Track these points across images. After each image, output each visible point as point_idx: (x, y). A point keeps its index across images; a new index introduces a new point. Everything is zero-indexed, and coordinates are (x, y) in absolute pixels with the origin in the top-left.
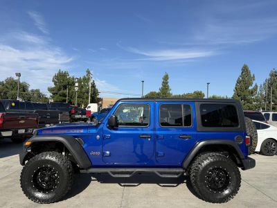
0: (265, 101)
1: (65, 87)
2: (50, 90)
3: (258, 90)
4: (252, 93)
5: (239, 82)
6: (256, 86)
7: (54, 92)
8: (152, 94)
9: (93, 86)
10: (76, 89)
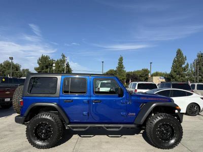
0: (194, 75)
1: (47, 67)
2: (36, 69)
3: (189, 67)
4: (185, 69)
5: (175, 61)
6: (188, 64)
7: (39, 71)
8: (111, 71)
9: (68, 66)
10: (54, 68)
